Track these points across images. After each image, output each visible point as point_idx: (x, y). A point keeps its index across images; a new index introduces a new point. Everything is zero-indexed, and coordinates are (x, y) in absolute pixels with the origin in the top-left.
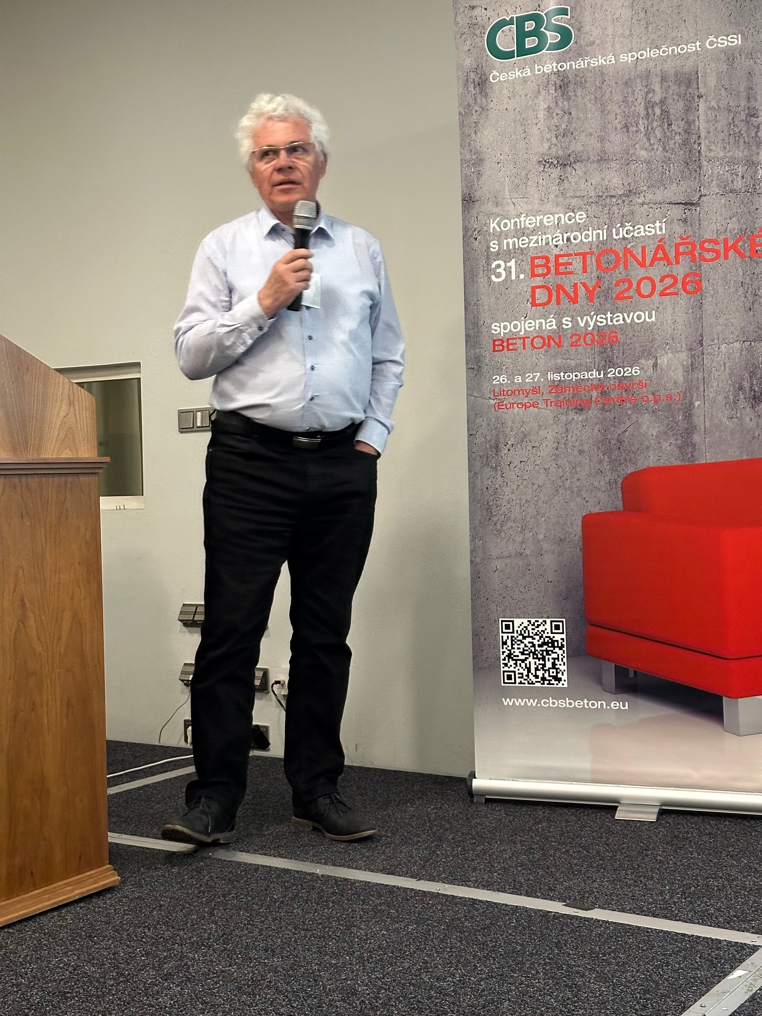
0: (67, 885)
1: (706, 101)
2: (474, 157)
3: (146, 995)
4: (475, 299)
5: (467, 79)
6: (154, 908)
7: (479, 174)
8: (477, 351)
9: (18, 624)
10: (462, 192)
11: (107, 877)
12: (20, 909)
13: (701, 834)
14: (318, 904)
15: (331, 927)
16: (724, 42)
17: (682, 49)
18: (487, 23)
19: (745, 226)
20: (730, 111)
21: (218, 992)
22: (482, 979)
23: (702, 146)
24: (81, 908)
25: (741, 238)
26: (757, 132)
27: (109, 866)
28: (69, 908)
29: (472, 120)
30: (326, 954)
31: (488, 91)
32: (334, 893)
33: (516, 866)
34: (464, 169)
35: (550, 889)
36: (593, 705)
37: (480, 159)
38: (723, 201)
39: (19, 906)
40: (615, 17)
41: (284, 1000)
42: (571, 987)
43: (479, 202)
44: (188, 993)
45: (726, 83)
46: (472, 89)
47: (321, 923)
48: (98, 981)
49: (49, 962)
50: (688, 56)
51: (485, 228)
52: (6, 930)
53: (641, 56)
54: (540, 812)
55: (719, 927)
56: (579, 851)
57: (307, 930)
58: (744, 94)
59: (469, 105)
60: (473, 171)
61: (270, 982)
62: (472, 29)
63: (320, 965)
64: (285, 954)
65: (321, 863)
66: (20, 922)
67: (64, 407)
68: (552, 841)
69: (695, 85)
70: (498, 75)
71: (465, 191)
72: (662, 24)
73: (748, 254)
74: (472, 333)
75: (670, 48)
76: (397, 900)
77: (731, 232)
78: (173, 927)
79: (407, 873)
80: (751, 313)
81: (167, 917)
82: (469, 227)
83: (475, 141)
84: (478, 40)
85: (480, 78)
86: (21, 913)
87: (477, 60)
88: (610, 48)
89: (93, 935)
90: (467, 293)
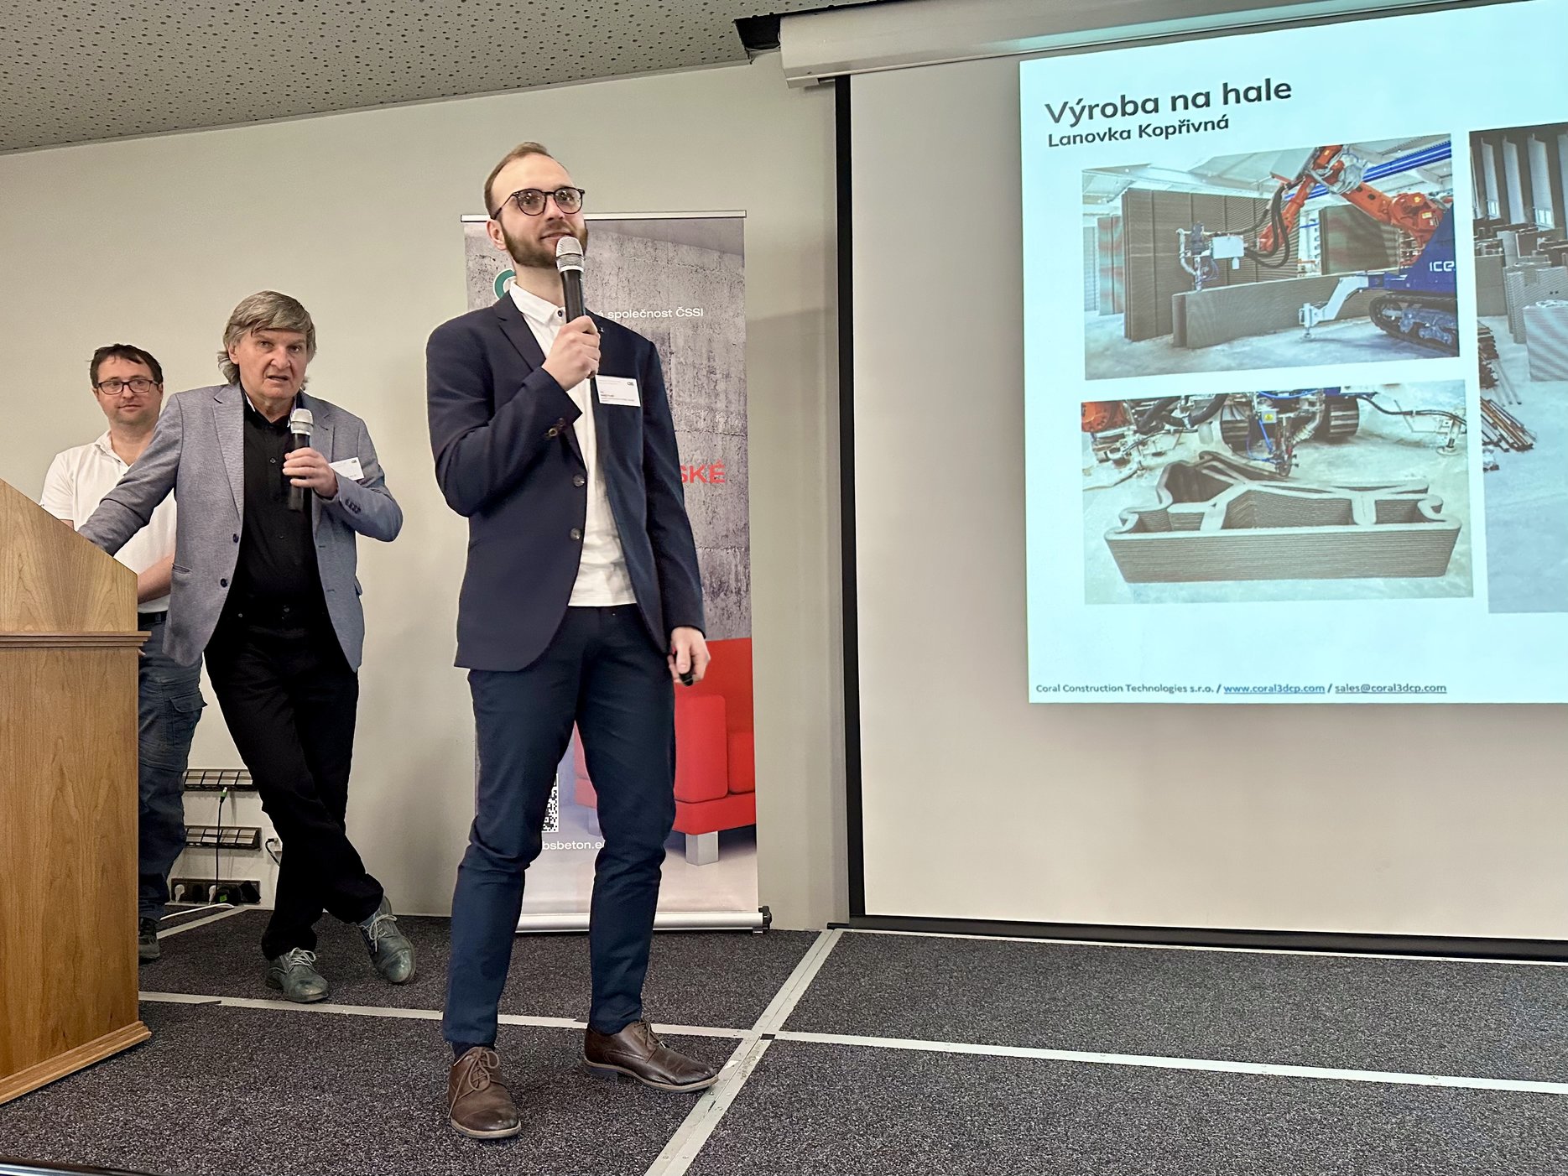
0: (100, 1043)
1: (676, 357)
3: (208, 1141)
6: (191, 1059)
9: (56, 792)
11: (139, 1032)
12: (52, 1071)
13: (670, 949)
14: (352, 1041)
15: (371, 1062)
16: (690, 313)
17: (657, 314)
18: (496, 271)
19: (706, 458)
20: (695, 367)
21: (279, 1131)
22: (524, 1093)
23: (674, 392)
24: (114, 1064)
25: (703, 467)
26: (715, 386)
27: (138, 1022)
28: (101, 1065)
30: (373, 1087)
32: (365, 1030)
33: (524, 990)
35: (559, 1008)
36: (580, 846)
38: (690, 437)
39: (52, 1068)
40: (604, 282)
41: (346, 1132)
42: (600, 1091)
44: (250, 1135)
45: (692, 345)
47: (360, 1059)
48: (152, 1133)
49: (96, 1120)
50: (663, 320)
52: (40, 1093)
53: (626, 315)
54: (532, 942)
55: (705, 1026)
56: (575, 973)
57: (349, 1065)
58: (705, 356)
61: (328, 1116)
62: (482, 275)
63: (371, 1096)
64: (334, 1089)
65: (345, 1004)
66: (53, 1083)
67: (108, 582)
68: (549, 967)
69: (667, 344)
72: (642, 292)
73: (708, 480)
75: (648, 313)
76: (426, 1031)
77: (695, 461)
78: (216, 1075)
79: (429, 1006)
80: (711, 526)
81: (207, 1066)
86: (55, 1074)
88: (600, 306)
89: (135, 1089)
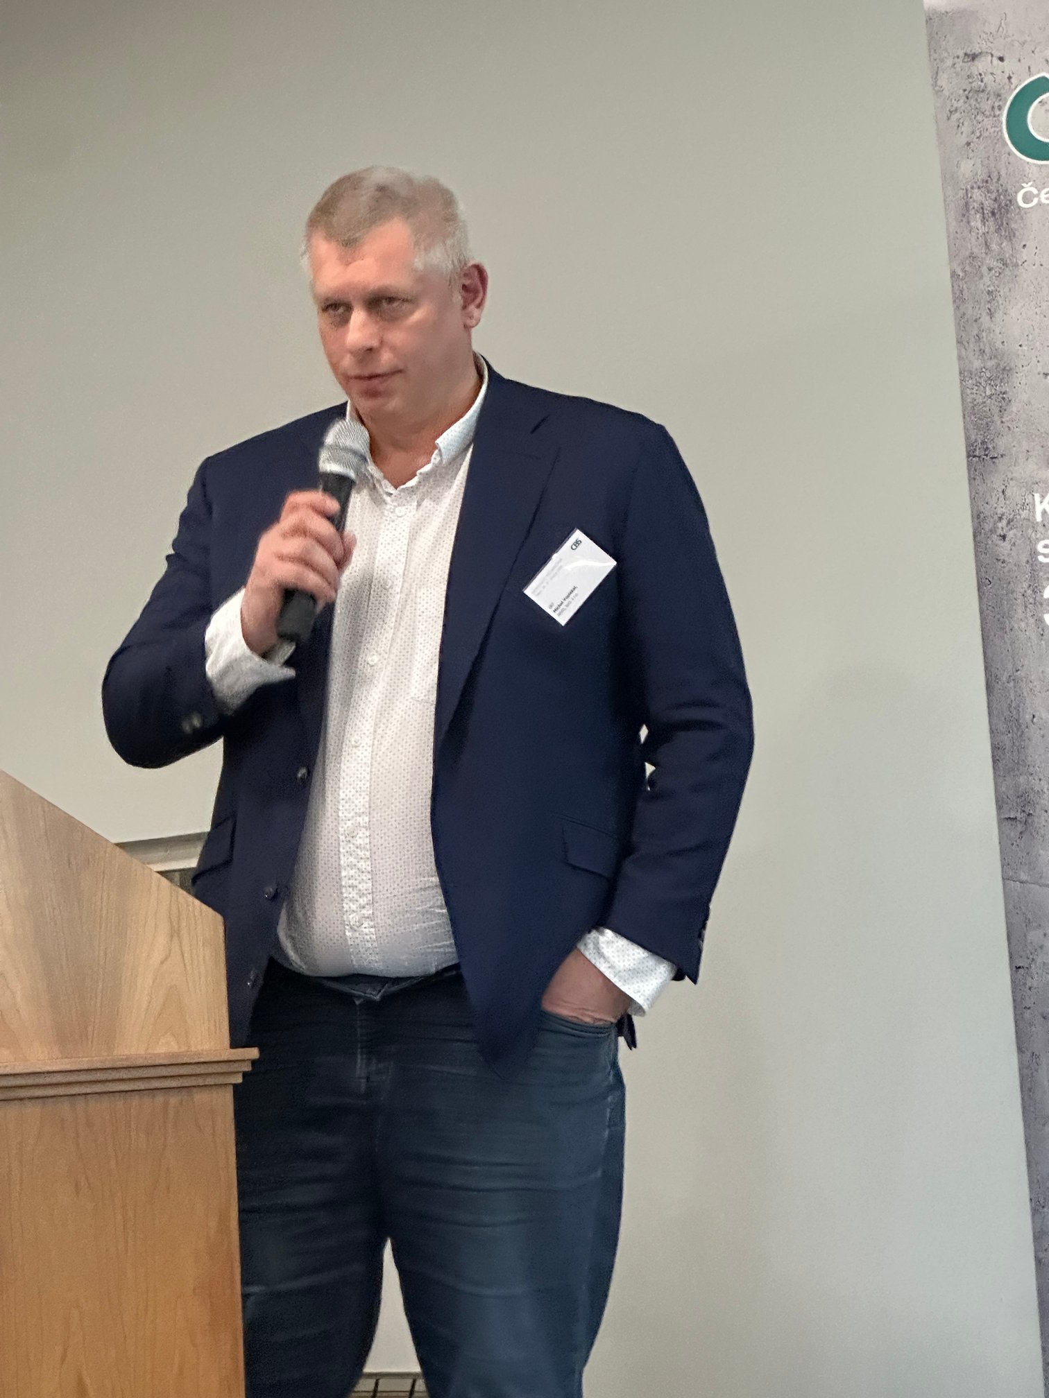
2: (990, 364)
4: (1010, 666)
5: (967, 204)
7: (1004, 400)
8: (1022, 780)
10: (967, 438)
18: (1007, 87)
29: (981, 286)
31: (1013, 226)
34: (968, 391)
37: (1004, 369)
43: (1006, 459)
46: (979, 224)
51: (1024, 514)
59: (972, 257)
60: (988, 393)
62: (972, 102)
70: (1035, 191)
71: (973, 437)
74: (1006, 740)
82: (987, 513)
83: (989, 330)
84: (988, 122)
85: (995, 200)
87: (986, 162)
90: (989, 654)
